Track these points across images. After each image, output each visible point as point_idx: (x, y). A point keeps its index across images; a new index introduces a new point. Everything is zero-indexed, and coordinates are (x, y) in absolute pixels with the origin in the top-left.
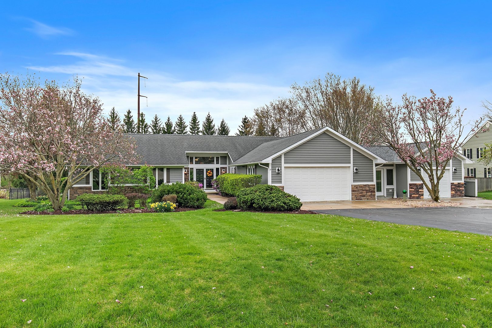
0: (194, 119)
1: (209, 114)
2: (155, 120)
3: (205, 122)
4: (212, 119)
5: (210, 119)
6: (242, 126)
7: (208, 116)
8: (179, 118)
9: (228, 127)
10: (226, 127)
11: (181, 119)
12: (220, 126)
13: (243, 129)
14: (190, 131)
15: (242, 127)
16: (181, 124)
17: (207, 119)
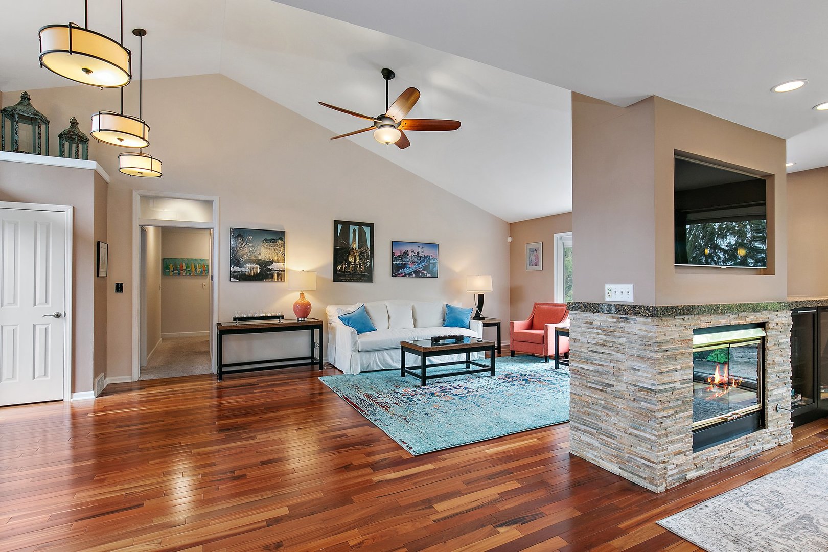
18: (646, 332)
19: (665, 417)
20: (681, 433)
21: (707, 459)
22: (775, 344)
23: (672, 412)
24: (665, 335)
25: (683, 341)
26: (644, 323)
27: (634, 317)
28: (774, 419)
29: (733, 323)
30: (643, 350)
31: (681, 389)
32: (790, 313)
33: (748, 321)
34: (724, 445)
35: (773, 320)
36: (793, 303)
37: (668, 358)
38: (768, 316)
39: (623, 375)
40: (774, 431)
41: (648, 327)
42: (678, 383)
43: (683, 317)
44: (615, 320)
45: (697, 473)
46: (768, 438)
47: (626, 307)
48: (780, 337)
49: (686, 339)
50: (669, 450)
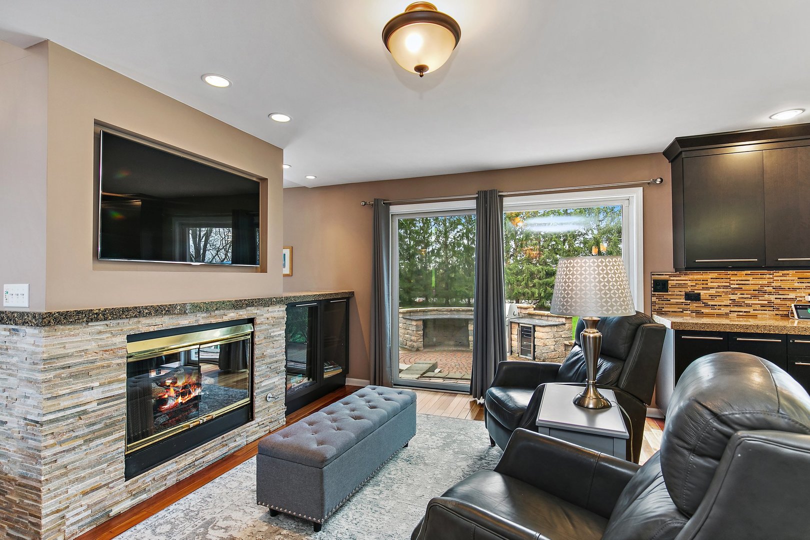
18: (34, 347)
19: (64, 451)
20: (100, 464)
21: (154, 479)
22: (265, 338)
23: (81, 441)
24: (64, 347)
25: (106, 351)
26: (33, 336)
27: (24, 328)
28: (263, 409)
29: (202, 322)
30: (31, 370)
31: (99, 410)
32: (284, 308)
33: (226, 319)
34: (186, 455)
35: (263, 315)
36: (287, 298)
37: (71, 376)
38: (256, 312)
39: (14, 407)
40: (262, 421)
41: (37, 339)
42: (95, 404)
43: (105, 322)
44: (8, 333)
45: (132, 501)
46: (254, 429)
47: (16, 315)
48: (272, 330)
49: (113, 347)
50: (70, 492)
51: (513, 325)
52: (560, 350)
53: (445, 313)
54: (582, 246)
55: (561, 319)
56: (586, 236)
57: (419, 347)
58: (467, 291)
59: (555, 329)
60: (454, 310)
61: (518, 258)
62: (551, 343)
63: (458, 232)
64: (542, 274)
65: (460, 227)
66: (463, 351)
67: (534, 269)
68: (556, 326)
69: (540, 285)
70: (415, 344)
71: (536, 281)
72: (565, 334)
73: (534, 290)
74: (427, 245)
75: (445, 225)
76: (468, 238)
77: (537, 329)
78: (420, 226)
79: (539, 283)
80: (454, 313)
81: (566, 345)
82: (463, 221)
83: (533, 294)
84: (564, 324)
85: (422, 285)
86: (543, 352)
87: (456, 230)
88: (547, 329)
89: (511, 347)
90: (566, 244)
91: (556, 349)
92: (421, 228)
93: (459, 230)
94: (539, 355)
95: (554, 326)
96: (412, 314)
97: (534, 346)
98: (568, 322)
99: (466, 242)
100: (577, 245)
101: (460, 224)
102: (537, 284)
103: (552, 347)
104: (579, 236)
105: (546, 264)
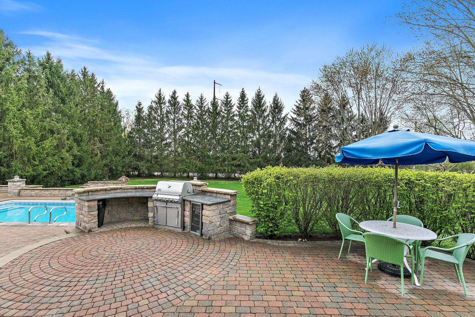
0: (243, 96)
1: (259, 89)
2: (199, 100)
3: (255, 98)
4: (262, 95)
5: (260, 95)
6: (300, 101)
7: (259, 91)
8: (226, 95)
9: (282, 103)
10: (280, 103)
11: (227, 96)
12: (272, 102)
13: (302, 104)
14: (238, 109)
15: (299, 103)
16: (227, 103)
17: (256, 94)
51: (186, 202)
52: (225, 225)
53: (129, 190)
54: (251, 143)
55: (227, 196)
56: (253, 139)
57: (93, 228)
58: (186, 169)
59: (221, 206)
60: (139, 188)
61: (217, 149)
62: (217, 221)
63: (182, 133)
64: (229, 159)
65: (184, 130)
66: (140, 228)
67: (225, 156)
68: (222, 203)
69: (229, 165)
70: (87, 225)
71: (226, 163)
72: (230, 210)
73: (225, 168)
74: (163, 139)
75: (174, 128)
76: (188, 136)
77: (205, 207)
78: (158, 128)
79: (228, 164)
80: (139, 190)
81: (230, 220)
82: (186, 126)
83: (225, 170)
84: (229, 201)
85: (158, 165)
86: (209, 229)
87: (181, 131)
88: (213, 207)
89: (184, 222)
90: (243, 142)
91: (222, 225)
92: (159, 129)
93: (183, 132)
94: (205, 232)
95: (220, 203)
96: (90, 193)
97: (202, 223)
98: (232, 198)
99: (186, 139)
100: (248, 143)
101: (184, 128)
102: (227, 165)
103: (218, 223)
104: (249, 138)
105: (232, 153)
